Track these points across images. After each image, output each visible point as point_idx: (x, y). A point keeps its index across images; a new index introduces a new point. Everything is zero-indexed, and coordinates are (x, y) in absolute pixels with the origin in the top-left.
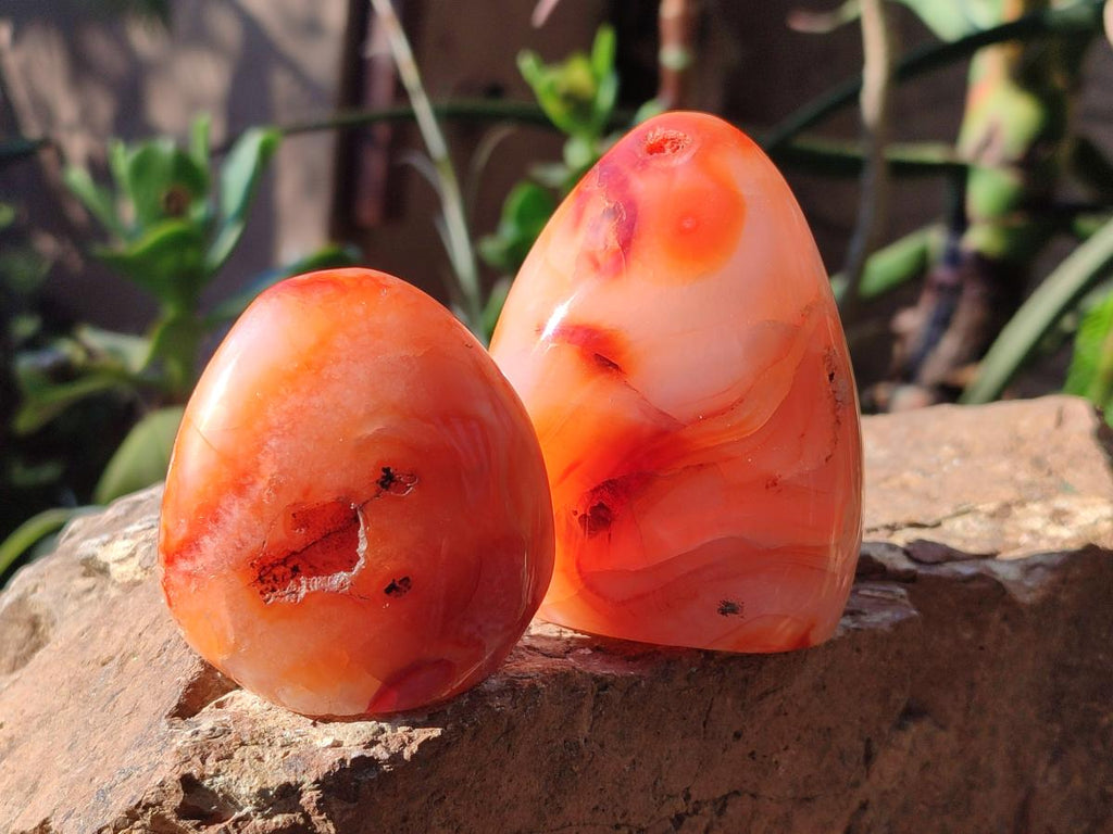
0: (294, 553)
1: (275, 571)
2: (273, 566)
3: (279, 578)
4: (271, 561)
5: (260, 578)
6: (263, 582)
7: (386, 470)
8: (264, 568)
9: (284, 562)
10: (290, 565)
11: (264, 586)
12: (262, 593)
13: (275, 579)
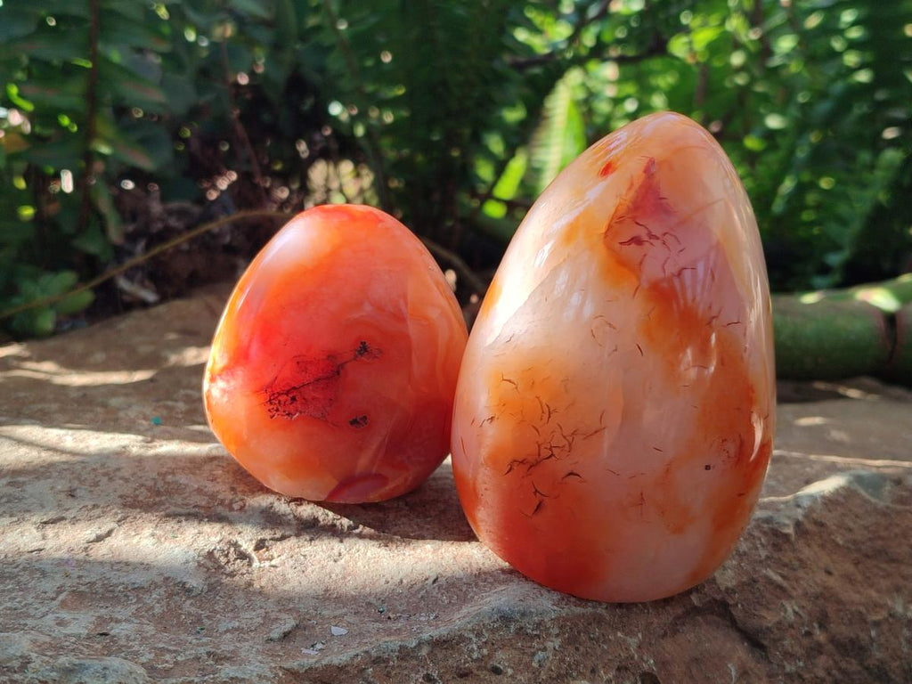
0: (294, 388)
1: (280, 398)
2: (279, 394)
3: (283, 402)
4: (279, 390)
5: (270, 400)
6: (271, 404)
7: (363, 343)
8: (273, 394)
9: (287, 393)
10: (291, 396)
11: (272, 407)
12: (269, 410)
13: (279, 401)
